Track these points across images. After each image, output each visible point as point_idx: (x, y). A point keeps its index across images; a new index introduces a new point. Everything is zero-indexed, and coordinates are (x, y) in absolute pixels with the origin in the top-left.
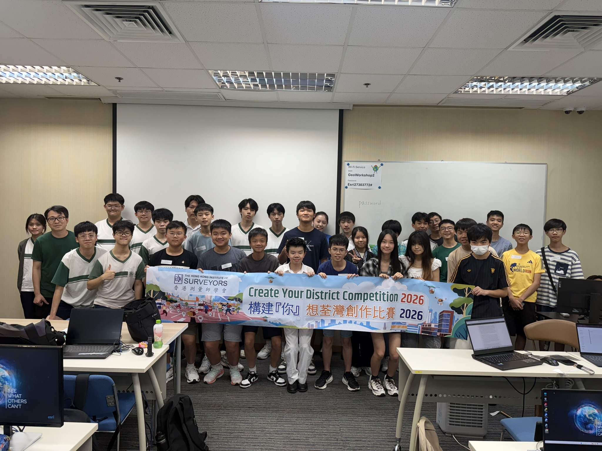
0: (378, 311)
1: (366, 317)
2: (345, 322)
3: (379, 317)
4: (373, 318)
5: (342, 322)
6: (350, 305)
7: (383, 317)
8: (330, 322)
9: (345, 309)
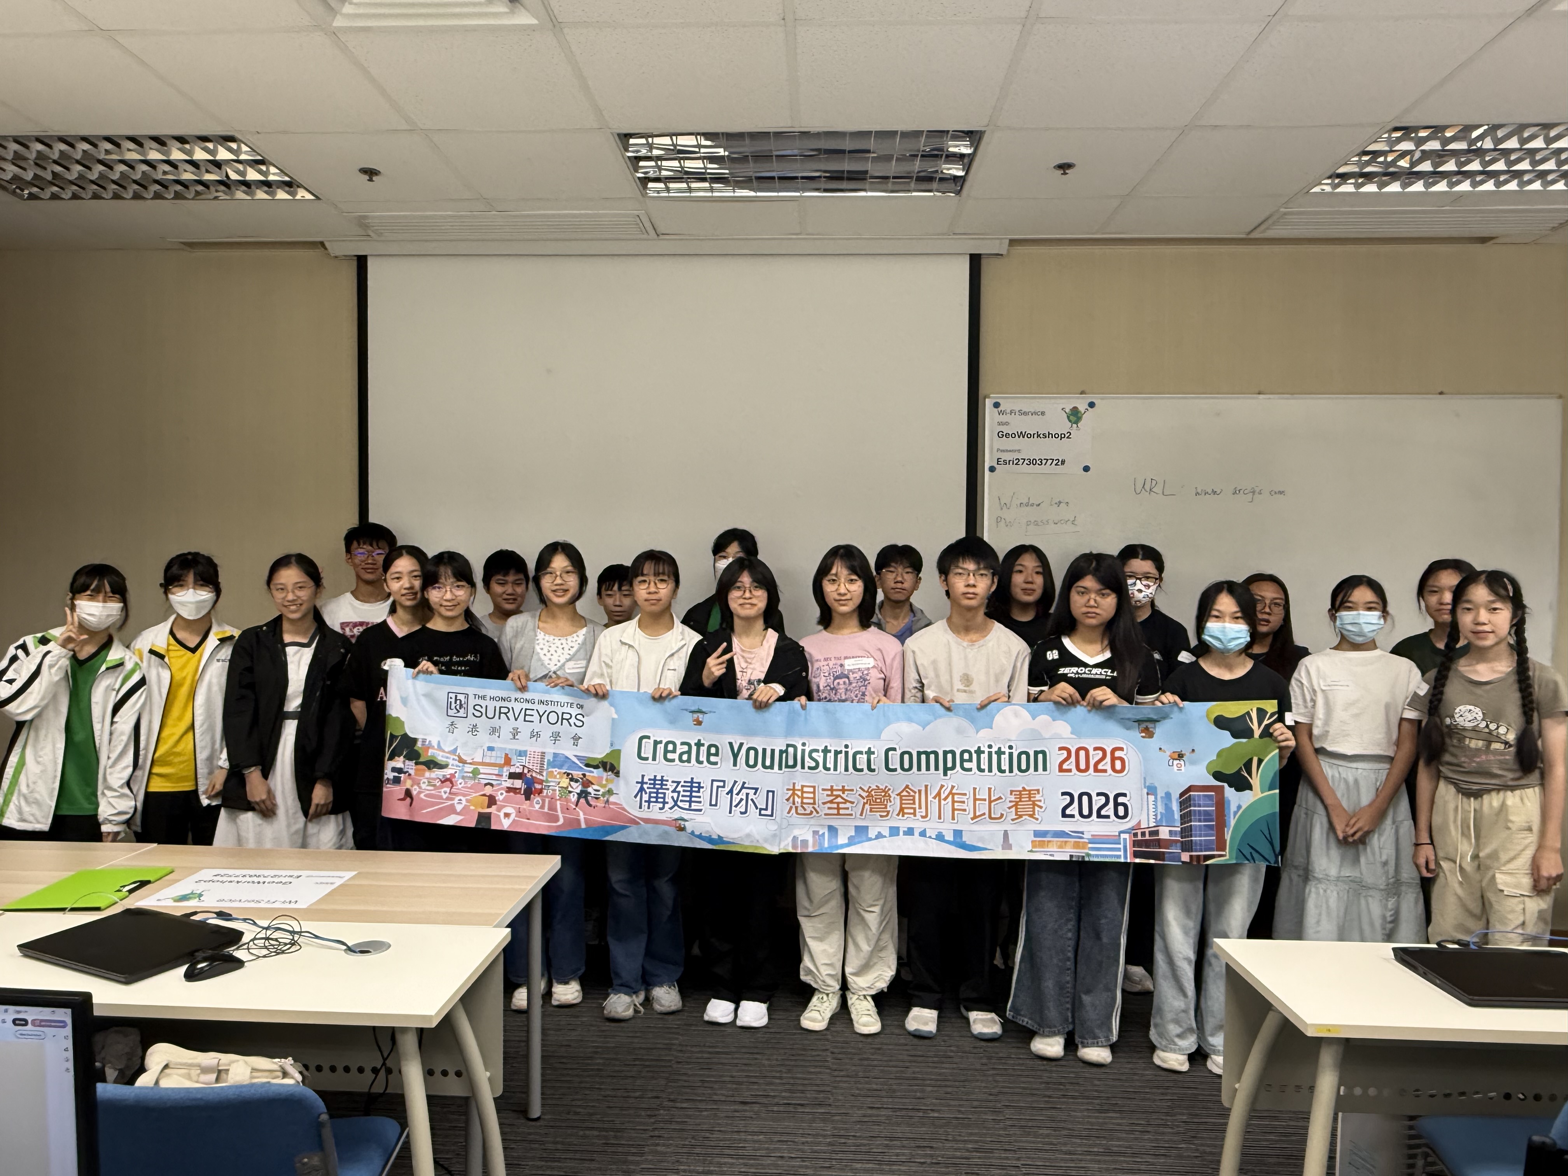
0: (985, 800)
1: (953, 818)
2: (894, 831)
3: (987, 816)
4: (972, 819)
5: (886, 832)
6: (907, 786)
7: (999, 816)
8: (853, 834)
9: (893, 795)
